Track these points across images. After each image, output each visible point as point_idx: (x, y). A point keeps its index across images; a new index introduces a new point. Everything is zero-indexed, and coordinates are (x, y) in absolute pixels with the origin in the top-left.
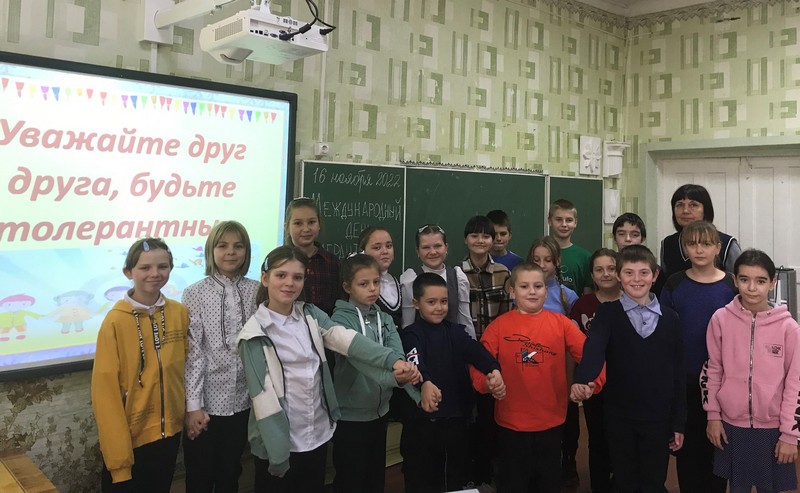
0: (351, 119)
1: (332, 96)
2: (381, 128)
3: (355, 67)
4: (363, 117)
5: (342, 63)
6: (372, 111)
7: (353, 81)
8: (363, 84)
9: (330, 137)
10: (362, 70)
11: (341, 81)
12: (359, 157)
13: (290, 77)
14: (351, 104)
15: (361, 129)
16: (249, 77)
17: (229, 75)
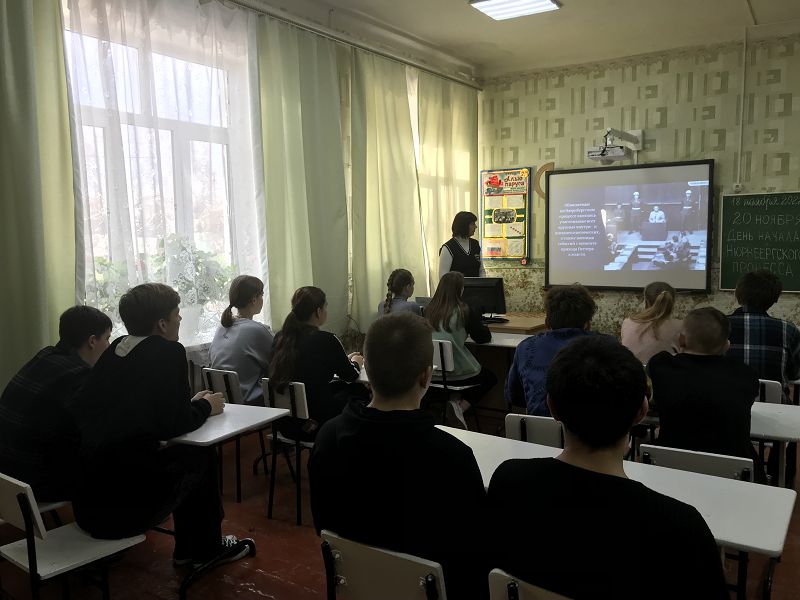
0: (765, 165)
1: (749, 153)
2: (793, 166)
3: (768, 131)
4: (777, 163)
5: (756, 132)
6: (785, 158)
7: (767, 141)
8: (776, 140)
9: (748, 179)
10: (775, 132)
11: (756, 143)
12: (771, 189)
13: (715, 149)
14: (765, 156)
15: (774, 170)
16: (688, 155)
17: (675, 156)
